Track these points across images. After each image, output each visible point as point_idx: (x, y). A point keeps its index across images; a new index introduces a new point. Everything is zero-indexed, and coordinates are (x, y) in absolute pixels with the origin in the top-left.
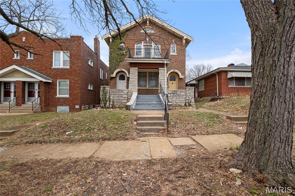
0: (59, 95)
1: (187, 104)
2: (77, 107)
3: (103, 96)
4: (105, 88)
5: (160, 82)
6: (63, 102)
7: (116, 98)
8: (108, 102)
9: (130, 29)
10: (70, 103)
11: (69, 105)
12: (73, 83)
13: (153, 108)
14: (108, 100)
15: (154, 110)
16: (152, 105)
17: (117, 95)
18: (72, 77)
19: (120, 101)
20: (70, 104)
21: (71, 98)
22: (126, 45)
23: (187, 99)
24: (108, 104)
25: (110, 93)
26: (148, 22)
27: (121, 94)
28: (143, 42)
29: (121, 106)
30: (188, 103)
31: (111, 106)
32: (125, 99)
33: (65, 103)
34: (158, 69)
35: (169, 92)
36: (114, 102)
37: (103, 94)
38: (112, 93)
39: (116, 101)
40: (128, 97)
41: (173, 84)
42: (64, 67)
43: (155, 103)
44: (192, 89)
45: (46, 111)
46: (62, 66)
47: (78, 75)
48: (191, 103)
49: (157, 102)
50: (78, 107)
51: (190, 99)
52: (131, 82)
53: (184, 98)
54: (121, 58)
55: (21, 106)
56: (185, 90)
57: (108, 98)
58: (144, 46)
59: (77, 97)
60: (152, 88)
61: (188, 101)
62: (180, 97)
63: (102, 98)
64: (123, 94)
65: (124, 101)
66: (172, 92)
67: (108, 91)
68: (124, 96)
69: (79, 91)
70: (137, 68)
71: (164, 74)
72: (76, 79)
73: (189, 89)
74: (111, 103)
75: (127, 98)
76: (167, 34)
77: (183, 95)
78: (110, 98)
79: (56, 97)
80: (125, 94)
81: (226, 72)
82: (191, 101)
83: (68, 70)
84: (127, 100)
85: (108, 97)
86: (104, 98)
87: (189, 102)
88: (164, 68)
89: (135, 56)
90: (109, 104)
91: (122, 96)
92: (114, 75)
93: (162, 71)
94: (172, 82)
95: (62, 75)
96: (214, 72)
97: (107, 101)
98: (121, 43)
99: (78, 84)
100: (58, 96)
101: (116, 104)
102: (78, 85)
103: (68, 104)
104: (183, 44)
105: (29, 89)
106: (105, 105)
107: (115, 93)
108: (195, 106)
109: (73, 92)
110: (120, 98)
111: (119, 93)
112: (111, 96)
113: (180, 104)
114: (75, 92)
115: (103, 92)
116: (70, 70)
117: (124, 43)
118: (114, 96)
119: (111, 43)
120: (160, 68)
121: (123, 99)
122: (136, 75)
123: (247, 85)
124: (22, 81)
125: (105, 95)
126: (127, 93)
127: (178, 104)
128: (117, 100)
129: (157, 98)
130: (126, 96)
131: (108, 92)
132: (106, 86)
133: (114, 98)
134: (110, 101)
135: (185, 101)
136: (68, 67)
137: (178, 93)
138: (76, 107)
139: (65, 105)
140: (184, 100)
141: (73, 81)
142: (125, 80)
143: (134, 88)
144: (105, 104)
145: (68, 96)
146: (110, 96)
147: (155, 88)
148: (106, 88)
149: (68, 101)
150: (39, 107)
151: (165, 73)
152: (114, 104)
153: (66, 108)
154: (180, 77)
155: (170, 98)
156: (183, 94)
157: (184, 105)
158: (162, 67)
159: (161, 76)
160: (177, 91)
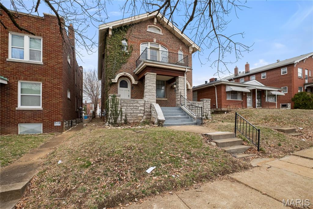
0: (21, 105)
2: (57, 124)
3: (113, 108)
4: (116, 96)
5: (180, 92)
6: (32, 117)
7: (129, 111)
8: (120, 116)
10: (44, 118)
11: (42, 121)
12: (50, 88)
14: (119, 113)
16: (179, 119)
17: (131, 107)
18: (48, 78)
19: (135, 115)
20: (44, 121)
21: (46, 110)
22: (129, 43)
24: (119, 119)
25: (122, 104)
26: (155, 20)
27: (136, 106)
28: (149, 43)
29: (136, 121)
31: (123, 121)
32: (141, 112)
33: (35, 118)
34: (178, 77)
35: (188, 104)
36: (127, 116)
37: (113, 106)
38: (125, 104)
39: (129, 114)
40: (146, 110)
42: (31, 61)
43: (180, 116)
44: (209, 101)
46: (26, 59)
47: (59, 76)
48: (208, 116)
49: (182, 116)
50: (60, 125)
51: (207, 111)
52: (149, 91)
54: (123, 59)
56: (203, 102)
57: (119, 111)
58: (150, 47)
59: (56, 109)
60: (160, 99)
61: (206, 114)
62: (198, 109)
63: (111, 111)
64: (138, 105)
65: (140, 115)
67: (119, 101)
68: (140, 108)
69: (61, 101)
70: (156, 74)
71: (184, 84)
72: (56, 81)
73: (206, 101)
74: (124, 117)
75: (144, 110)
78: (121, 111)
79: (17, 109)
80: (141, 106)
81: (225, 85)
82: (208, 114)
83: (40, 66)
84: (144, 113)
85: (119, 109)
86: (113, 110)
88: (184, 76)
90: (121, 118)
91: (137, 108)
92: (115, 80)
93: (182, 80)
95: (28, 73)
96: (213, 85)
97: (118, 115)
98: (123, 40)
100: (20, 107)
101: (130, 118)
102: (58, 91)
103: (41, 119)
104: (190, 53)
106: (115, 121)
107: (129, 104)
108: (211, 118)
109: (50, 102)
110: (135, 111)
111: (134, 104)
112: (123, 107)
114: (54, 102)
115: (112, 102)
116: (45, 67)
117: (127, 40)
118: (127, 108)
119: (110, 36)
120: (179, 77)
121: (139, 112)
122: (154, 83)
123: (239, 99)
125: (116, 107)
126: (143, 104)
128: (131, 113)
129: (178, 111)
130: (143, 108)
131: (120, 103)
133: (127, 110)
134: (121, 116)
136: (40, 62)
138: (55, 125)
139: (35, 122)
141: (49, 85)
142: (127, 87)
144: (116, 119)
145: (40, 107)
146: (121, 109)
147: (164, 99)
149: (40, 116)
151: (184, 82)
152: (128, 118)
153: (38, 127)
154: (189, 88)
156: (201, 106)
158: (182, 76)
159: (181, 86)
160: (195, 103)
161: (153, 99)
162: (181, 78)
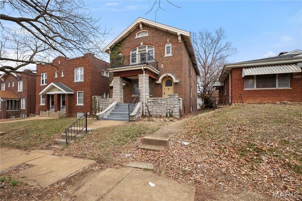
0: (78, 103)
1: (168, 115)
6: (81, 109)
7: (104, 107)
8: (97, 111)
9: (126, 37)
10: (84, 110)
11: (83, 112)
12: (86, 94)
13: (120, 119)
14: (97, 109)
15: (121, 121)
16: (124, 115)
17: (104, 105)
18: (85, 89)
21: (84, 106)
22: (123, 54)
23: (169, 108)
26: (141, 26)
27: (107, 104)
28: (137, 48)
30: (169, 113)
34: (138, 75)
35: (149, 100)
38: (101, 102)
41: (169, 90)
44: (174, 96)
45: (70, 117)
46: (80, 80)
48: (174, 113)
51: (172, 108)
52: (115, 92)
53: (165, 107)
55: (57, 112)
57: (97, 107)
58: (139, 51)
59: (88, 105)
62: (161, 106)
63: (93, 107)
64: (109, 103)
66: (152, 100)
67: (97, 100)
71: (143, 81)
72: (88, 90)
76: (161, 34)
77: (164, 104)
78: (99, 107)
79: (76, 105)
81: (240, 69)
82: (173, 111)
85: (97, 106)
87: (171, 112)
88: (143, 74)
89: (131, 63)
93: (141, 78)
94: (168, 87)
95: (79, 87)
96: (224, 71)
98: (119, 53)
99: (89, 94)
104: (179, 42)
105: (63, 99)
107: (103, 102)
109: (86, 101)
111: (106, 102)
112: (100, 105)
113: (161, 114)
115: (94, 101)
116: (84, 83)
117: (121, 53)
118: (102, 105)
119: (111, 54)
120: (139, 75)
122: (118, 85)
123: (279, 86)
124: (58, 94)
125: (95, 104)
126: (111, 102)
127: (158, 113)
131: (98, 102)
132: (96, 96)
133: (102, 107)
134: (99, 110)
135: (166, 111)
136: (83, 81)
137: (158, 102)
138: (88, 114)
139: (81, 112)
140: (165, 109)
141: (86, 92)
143: (117, 97)
148: (96, 98)
150: (64, 113)
153: (82, 115)
155: (150, 107)
156: (164, 102)
157: (165, 115)
158: (141, 74)
159: (141, 84)
160: (157, 99)
161: (117, 98)
162: (140, 77)
